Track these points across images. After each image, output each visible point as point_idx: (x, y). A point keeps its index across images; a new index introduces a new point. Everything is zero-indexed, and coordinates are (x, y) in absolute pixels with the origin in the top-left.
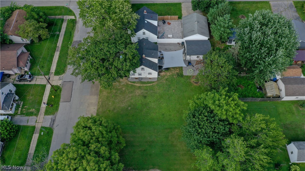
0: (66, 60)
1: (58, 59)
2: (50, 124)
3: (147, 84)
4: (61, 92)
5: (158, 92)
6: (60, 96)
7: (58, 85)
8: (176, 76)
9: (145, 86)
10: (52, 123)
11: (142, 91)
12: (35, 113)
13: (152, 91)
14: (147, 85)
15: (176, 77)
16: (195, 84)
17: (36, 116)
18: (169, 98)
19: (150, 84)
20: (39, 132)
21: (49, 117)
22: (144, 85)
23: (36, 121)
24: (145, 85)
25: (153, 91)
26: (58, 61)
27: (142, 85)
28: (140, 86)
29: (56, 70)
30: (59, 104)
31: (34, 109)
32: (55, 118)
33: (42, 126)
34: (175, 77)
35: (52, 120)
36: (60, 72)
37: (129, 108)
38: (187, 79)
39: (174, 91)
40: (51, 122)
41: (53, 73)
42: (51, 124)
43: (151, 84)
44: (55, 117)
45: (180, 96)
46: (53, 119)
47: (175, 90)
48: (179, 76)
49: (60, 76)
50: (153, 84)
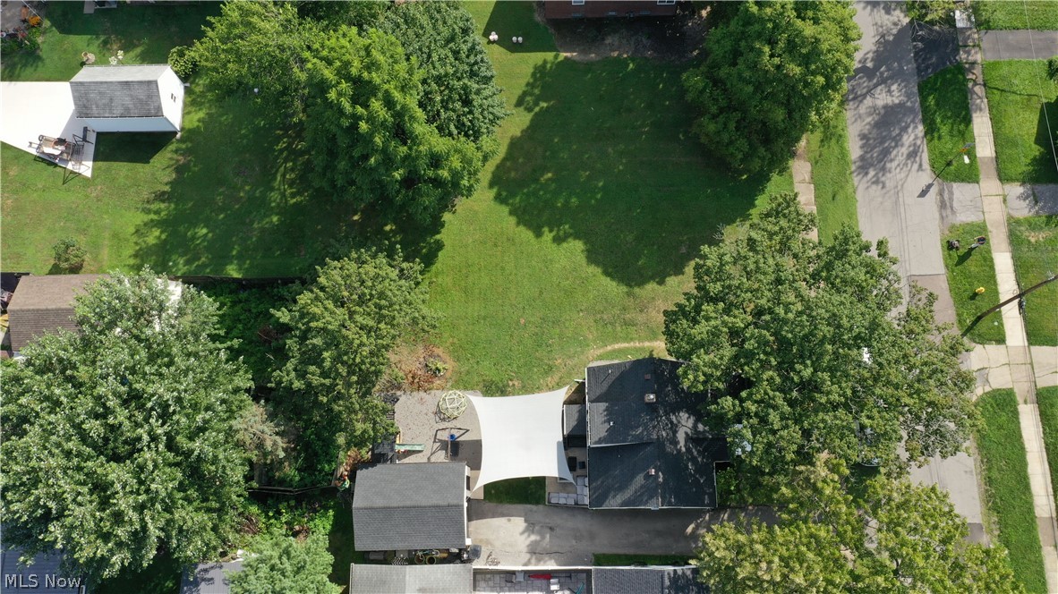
0: (989, 469)
1: (1026, 472)
2: (951, 193)
3: (628, 348)
4: (958, 315)
5: (581, 314)
6: (955, 301)
7: (979, 348)
8: (514, 385)
9: (632, 339)
10: (946, 196)
11: (641, 318)
12: (1022, 228)
13: (605, 317)
14: (626, 345)
15: (511, 383)
16: (441, 354)
17: (1012, 217)
18: (541, 293)
19: (614, 351)
20: (979, 164)
21: (964, 217)
22: (637, 344)
23: (1005, 201)
24: (632, 344)
25: (601, 318)
26: (1024, 464)
27: (647, 344)
28: (651, 340)
29: (1015, 414)
30: (947, 266)
31: (1033, 240)
32: (944, 215)
33: (978, 183)
34: (516, 383)
35: (952, 208)
36: (992, 406)
37: (684, 250)
38: (468, 373)
39: (522, 321)
40: (951, 199)
41: (1020, 399)
42: (946, 192)
43: (609, 348)
44: (942, 218)
45: (500, 302)
46: (949, 211)
47: (518, 323)
48: (501, 385)
49: (988, 389)
50: (601, 351)
